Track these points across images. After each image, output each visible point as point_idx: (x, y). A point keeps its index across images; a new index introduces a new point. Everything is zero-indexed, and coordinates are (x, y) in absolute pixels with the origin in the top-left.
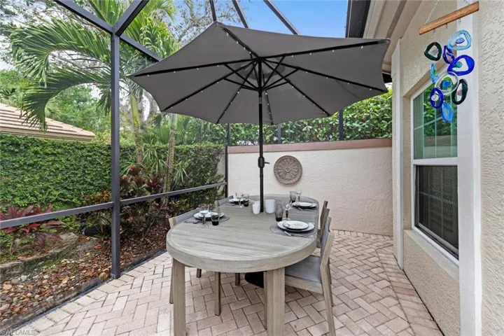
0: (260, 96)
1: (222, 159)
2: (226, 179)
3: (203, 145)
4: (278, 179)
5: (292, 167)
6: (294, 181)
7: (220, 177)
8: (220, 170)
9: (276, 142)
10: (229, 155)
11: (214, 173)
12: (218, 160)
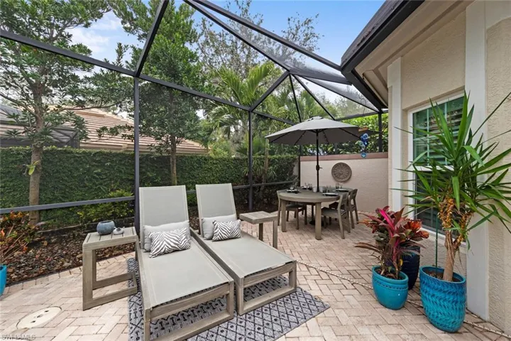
0: (317, 135)
1: (296, 165)
2: (299, 178)
3: (283, 156)
4: (334, 178)
5: (344, 171)
6: (346, 179)
7: (295, 176)
8: (295, 172)
9: (334, 153)
10: (301, 163)
11: (291, 174)
12: (294, 166)
